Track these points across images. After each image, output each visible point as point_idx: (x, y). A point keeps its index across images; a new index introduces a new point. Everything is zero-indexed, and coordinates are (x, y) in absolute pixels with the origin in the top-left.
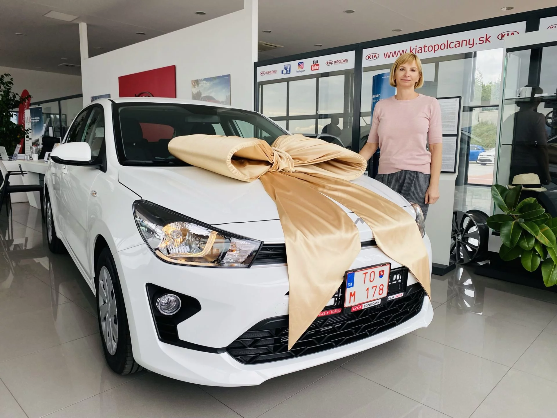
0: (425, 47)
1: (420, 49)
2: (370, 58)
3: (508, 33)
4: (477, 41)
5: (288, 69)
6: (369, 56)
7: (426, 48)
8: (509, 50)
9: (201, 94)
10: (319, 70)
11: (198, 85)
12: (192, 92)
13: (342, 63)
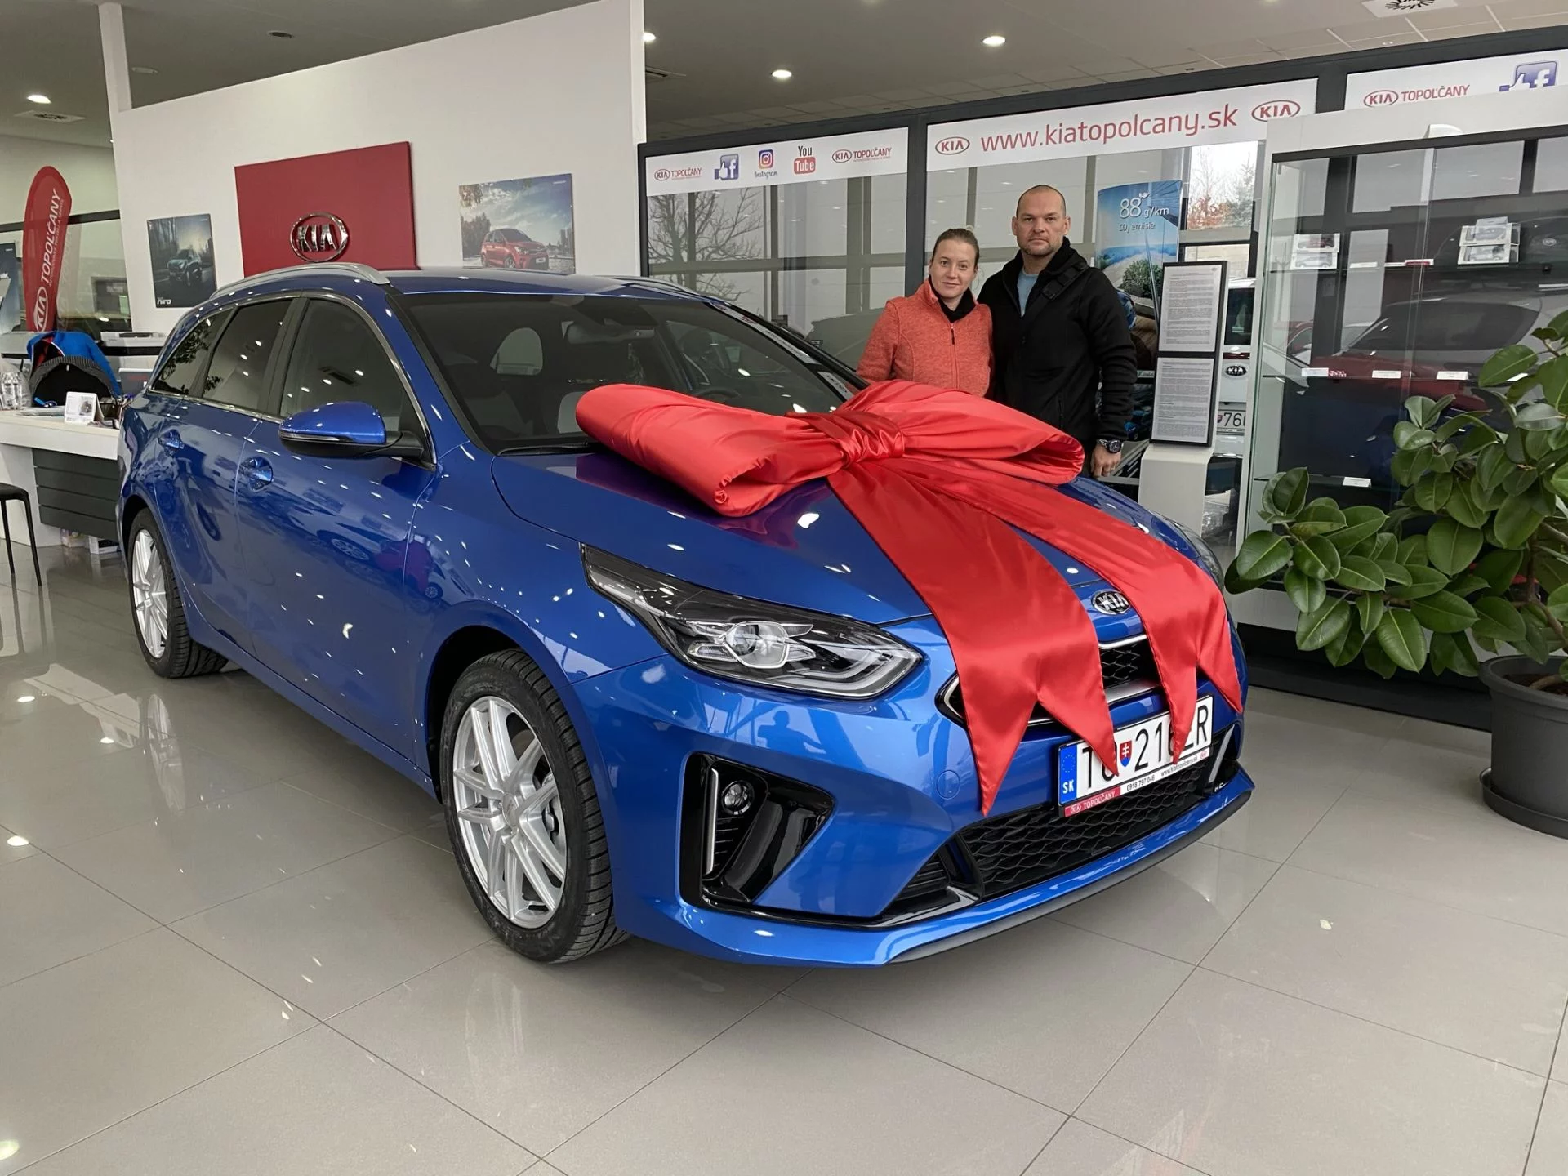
0: (1082, 127)
1: (1071, 131)
2: (947, 150)
3: (1276, 104)
4: (1204, 120)
5: (732, 168)
6: (945, 142)
7: (1084, 130)
8: (1278, 158)
9: (488, 224)
10: (816, 171)
11: (479, 201)
12: (462, 218)
13: (876, 161)
